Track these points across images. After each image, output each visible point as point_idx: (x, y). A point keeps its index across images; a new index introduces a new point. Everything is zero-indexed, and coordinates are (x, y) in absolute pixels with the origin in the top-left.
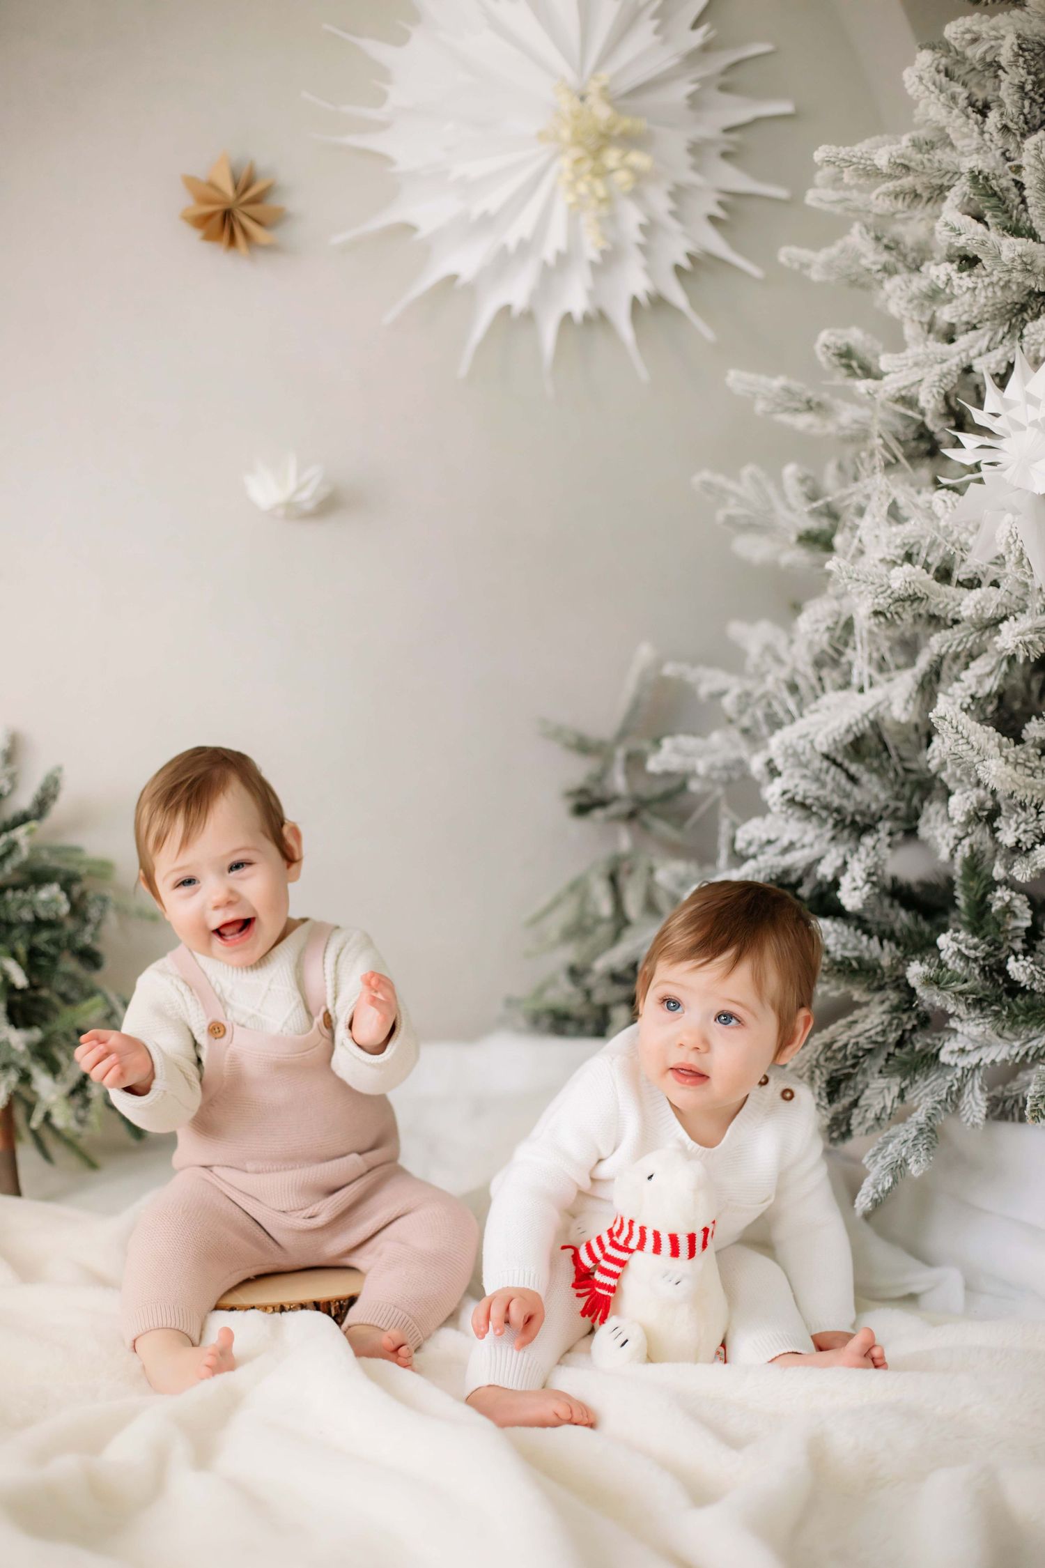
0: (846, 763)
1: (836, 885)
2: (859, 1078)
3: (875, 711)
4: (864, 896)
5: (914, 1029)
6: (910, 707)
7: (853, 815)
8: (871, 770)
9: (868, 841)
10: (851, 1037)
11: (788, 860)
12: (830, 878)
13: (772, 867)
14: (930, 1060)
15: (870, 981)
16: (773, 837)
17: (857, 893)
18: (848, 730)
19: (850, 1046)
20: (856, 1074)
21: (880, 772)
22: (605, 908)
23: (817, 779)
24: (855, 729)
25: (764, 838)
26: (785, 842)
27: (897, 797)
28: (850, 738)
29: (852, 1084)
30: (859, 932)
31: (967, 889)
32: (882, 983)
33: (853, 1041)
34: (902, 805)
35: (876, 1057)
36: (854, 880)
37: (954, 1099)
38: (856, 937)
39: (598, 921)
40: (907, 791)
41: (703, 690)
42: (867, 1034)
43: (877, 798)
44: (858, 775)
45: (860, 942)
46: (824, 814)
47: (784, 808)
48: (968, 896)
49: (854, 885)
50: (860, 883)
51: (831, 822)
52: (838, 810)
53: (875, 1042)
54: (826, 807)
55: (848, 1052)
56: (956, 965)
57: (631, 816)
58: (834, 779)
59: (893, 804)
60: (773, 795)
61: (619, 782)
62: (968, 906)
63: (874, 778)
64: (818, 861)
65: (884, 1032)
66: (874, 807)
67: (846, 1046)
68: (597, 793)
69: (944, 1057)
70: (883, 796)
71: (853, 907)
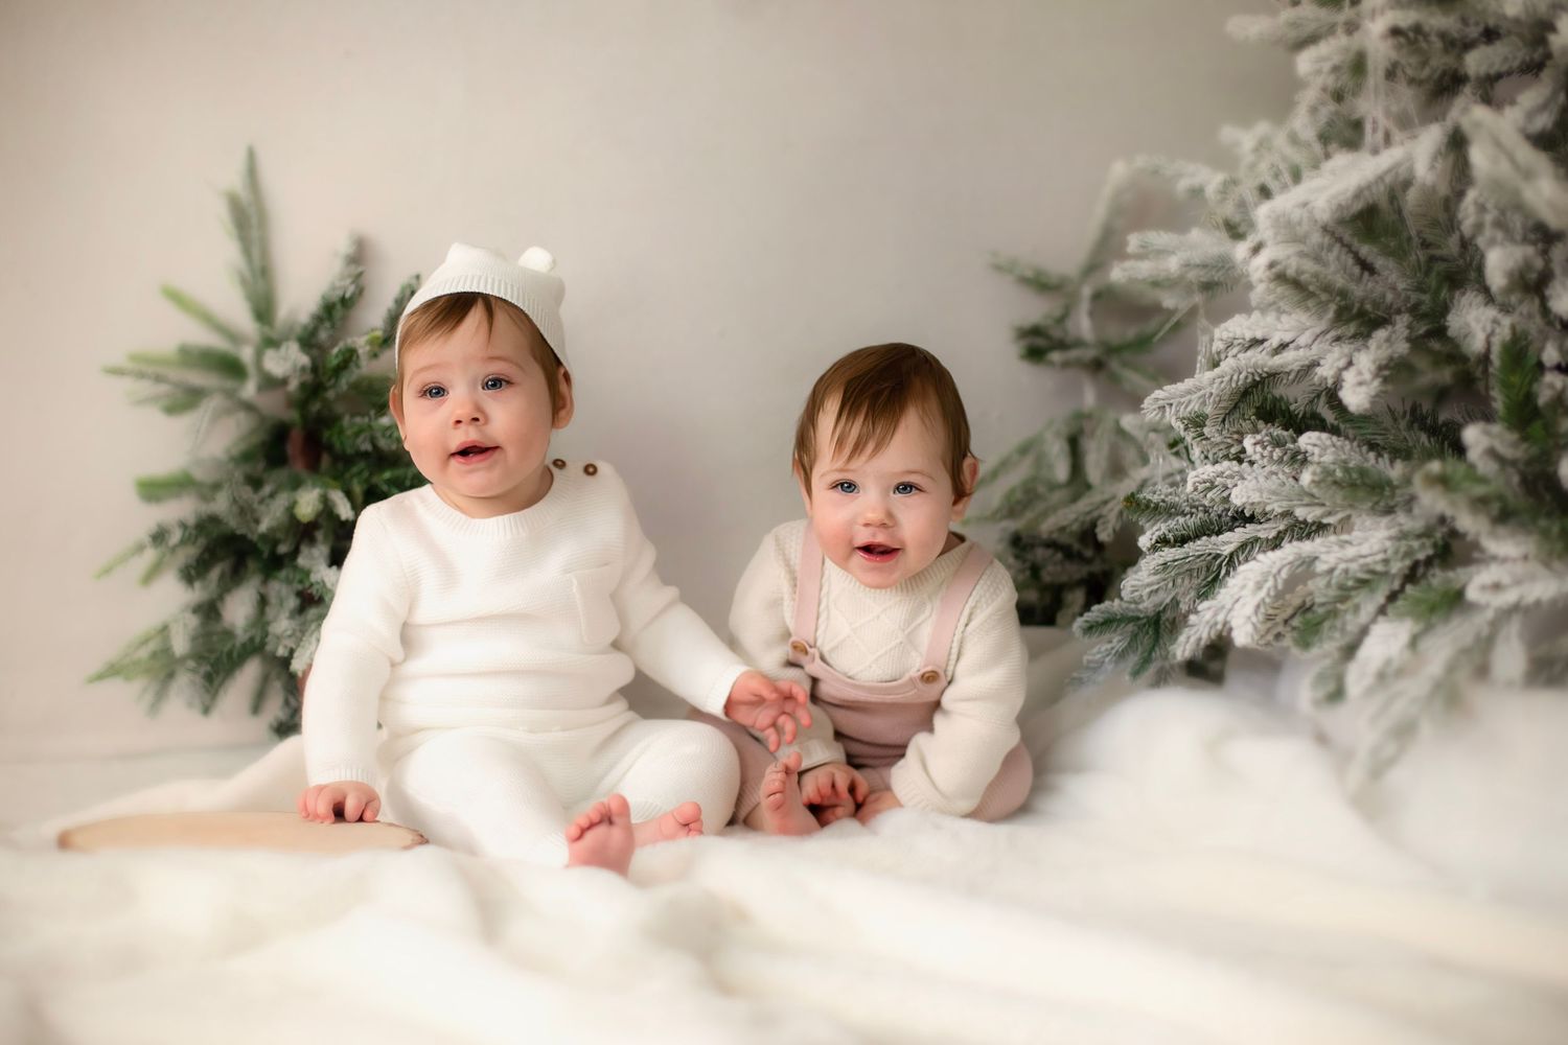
0: (1356, 244)
1: (1338, 383)
2: (1349, 617)
3: (1393, 173)
4: (1373, 393)
5: (1429, 562)
6: (1439, 166)
7: (1362, 303)
8: (1387, 252)
9: (1381, 334)
10: (1341, 560)
11: (1278, 360)
12: (1330, 382)
13: (1255, 366)
14: (1455, 600)
15: (1375, 499)
16: (1259, 336)
17: (1363, 389)
18: (1358, 195)
19: (1337, 573)
20: (1346, 611)
21: (1399, 254)
22: (1061, 471)
23: (1317, 259)
24: (1366, 193)
25: (1248, 336)
26: (1275, 342)
27: (1420, 289)
28: (1358, 206)
29: (1338, 623)
30: (1365, 448)
31: (1506, 386)
32: (1392, 503)
33: (1342, 566)
34: (1426, 298)
35: (1372, 591)
36: (1360, 373)
37: (1485, 645)
38: (1362, 454)
39: (1053, 487)
40: (1433, 281)
41: (1183, 185)
42: (1362, 561)
43: (1393, 288)
44: (1370, 259)
45: (1366, 460)
46: (1324, 297)
47: (1272, 286)
48: (1508, 396)
49: (1359, 378)
50: (1367, 376)
51: (1333, 307)
52: (1343, 294)
53: (1373, 572)
54: (1327, 288)
55: (1334, 581)
56: (1486, 467)
57: (1097, 366)
58: (1338, 258)
59: (1414, 297)
60: (1257, 269)
61: (1083, 325)
62: (1508, 408)
63: (1391, 263)
64: (1315, 364)
65: (1386, 561)
66: (1390, 297)
67: (1331, 571)
68: (1056, 333)
69: (1472, 594)
70: (1401, 286)
71: (1358, 406)
